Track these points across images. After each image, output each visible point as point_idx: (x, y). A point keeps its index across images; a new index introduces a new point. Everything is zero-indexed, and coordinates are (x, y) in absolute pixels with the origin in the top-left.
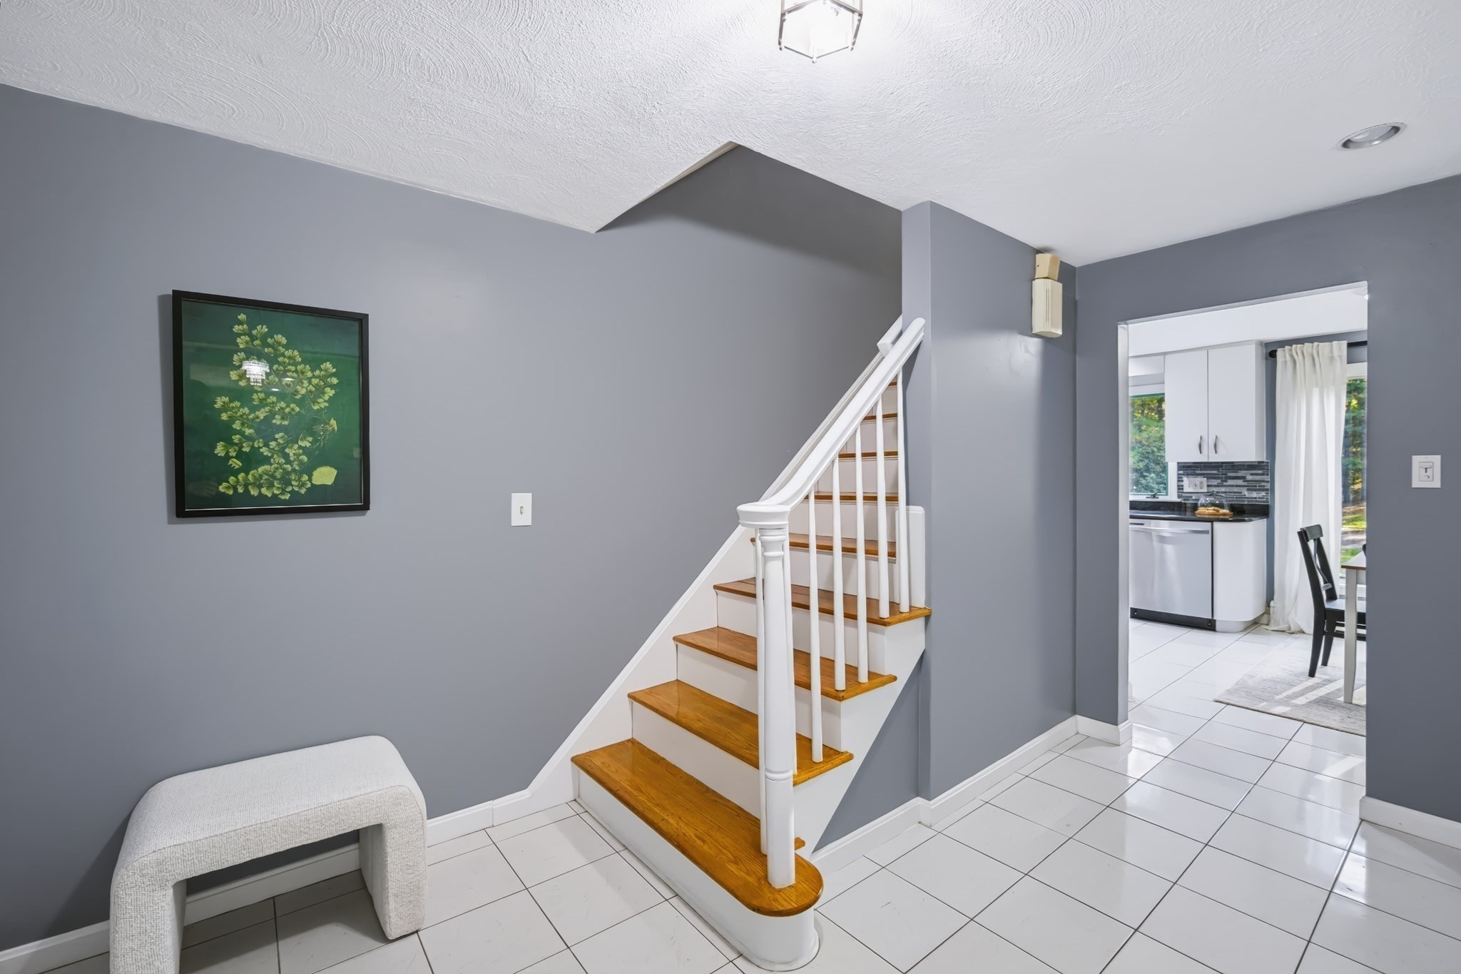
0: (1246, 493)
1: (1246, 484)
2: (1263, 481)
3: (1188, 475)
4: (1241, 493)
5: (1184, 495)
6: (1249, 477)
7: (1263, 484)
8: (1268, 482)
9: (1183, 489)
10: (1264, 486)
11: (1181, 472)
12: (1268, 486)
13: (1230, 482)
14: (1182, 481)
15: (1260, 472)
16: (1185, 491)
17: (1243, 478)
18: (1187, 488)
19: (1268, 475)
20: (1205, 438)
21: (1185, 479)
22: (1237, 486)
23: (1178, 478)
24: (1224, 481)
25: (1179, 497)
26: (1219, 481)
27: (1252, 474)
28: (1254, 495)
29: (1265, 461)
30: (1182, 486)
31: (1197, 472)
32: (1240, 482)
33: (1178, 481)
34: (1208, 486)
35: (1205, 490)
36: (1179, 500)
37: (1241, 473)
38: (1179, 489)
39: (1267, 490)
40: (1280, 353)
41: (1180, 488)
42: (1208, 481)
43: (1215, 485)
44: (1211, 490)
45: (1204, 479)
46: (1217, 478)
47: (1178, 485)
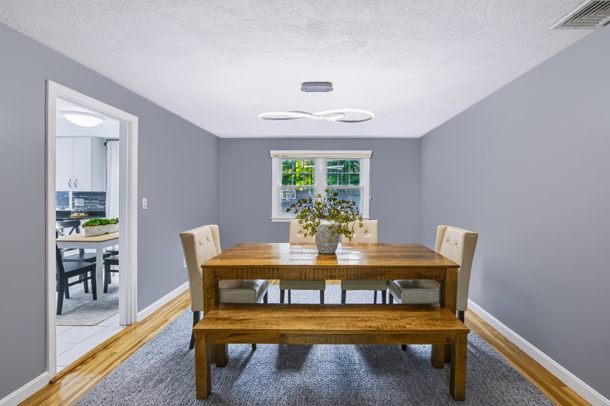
0: (99, 206)
1: (99, 202)
3: (76, 198)
4: (97, 206)
5: (75, 207)
9: (74, 205)
11: (74, 196)
13: (93, 201)
14: (74, 201)
17: (98, 199)
18: (76, 205)
21: (75, 200)
22: (96, 203)
23: (73, 199)
24: (91, 201)
25: (73, 208)
26: (89, 201)
29: (104, 192)
31: (81, 196)
32: (97, 201)
34: (85, 203)
36: (72, 210)
37: (97, 197)
39: (104, 205)
42: (84, 201)
43: (87, 203)
44: (85, 205)
45: (83, 200)
46: (88, 199)
47: (73, 203)
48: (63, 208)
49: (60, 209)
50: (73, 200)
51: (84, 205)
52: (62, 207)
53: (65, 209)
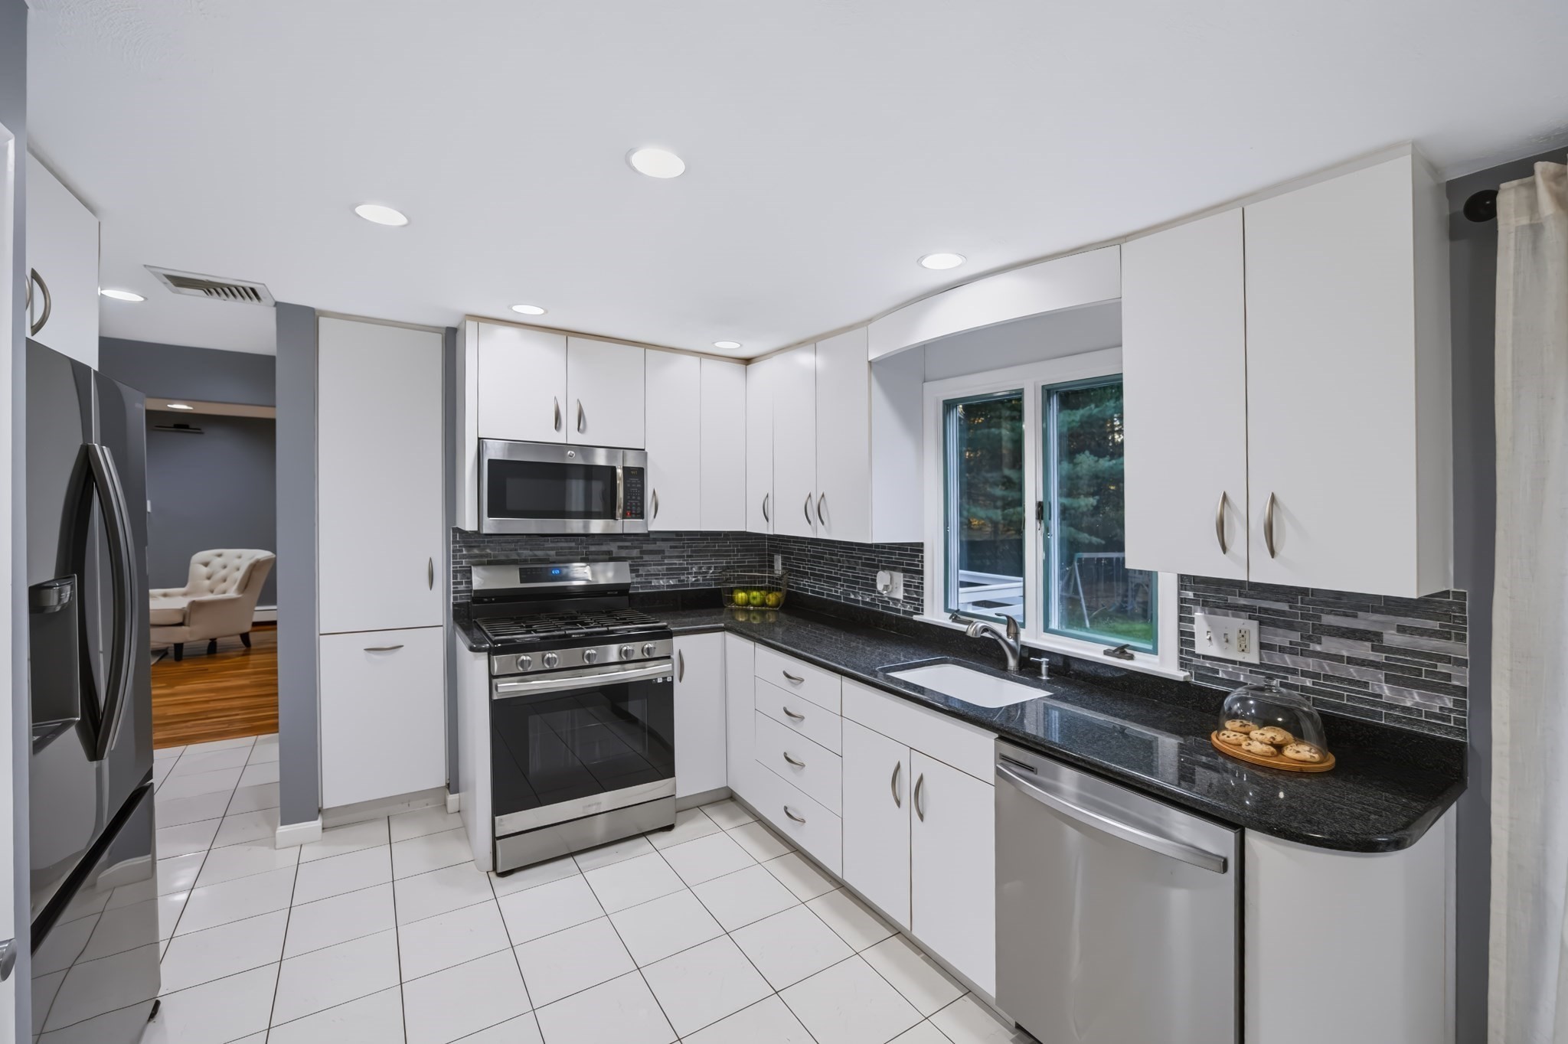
0: (1386, 691)
1: (1381, 657)
2: (1447, 660)
3: (1205, 604)
4: (1366, 684)
5: (1196, 661)
6: (1392, 638)
7: (1442, 668)
8: (1464, 663)
9: (1192, 644)
10: (1448, 677)
11: (1190, 595)
12: (1461, 678)
13: (1330, 645)
14: (1192, 621)
15: (1434, 625)
16: (1198, 650)
17: (1372, 637)
18: (1205, 646)
19: (1462, 638)
20: (1237, 500)
21: (1198, 615)
22: (1351, 661)
23: (1181, 609)
24: (1310, 638)
25: (1183, 664)
26: (1296, 636)
27: (1402, 629)
28: (1412, 698)
29: (1452, 588)
30: (1192, 635)
31: (1231, 599)
32: (1363, 650)
33: (1181, 619)
34: (1262, 646)
35: (1253, 657)
36: (1180, 675)
37: (1364, 621)
38: (1182, 642)
39: (1463, 691)
40: (1509, 199)
41: (1186, 639)
42: (1260, 632)
43: (1282, 649)
44: (1266, 661)
45: (1253, 626)
46: (1290, 626)
47: (1182, 633)
48: (1121, 652)
49: (1106, 653)
50: (1184, 616)
51: (1256, 661)
52: (1122, 641)
53: (1131, 657)
